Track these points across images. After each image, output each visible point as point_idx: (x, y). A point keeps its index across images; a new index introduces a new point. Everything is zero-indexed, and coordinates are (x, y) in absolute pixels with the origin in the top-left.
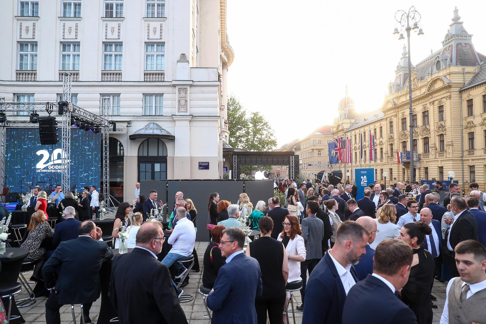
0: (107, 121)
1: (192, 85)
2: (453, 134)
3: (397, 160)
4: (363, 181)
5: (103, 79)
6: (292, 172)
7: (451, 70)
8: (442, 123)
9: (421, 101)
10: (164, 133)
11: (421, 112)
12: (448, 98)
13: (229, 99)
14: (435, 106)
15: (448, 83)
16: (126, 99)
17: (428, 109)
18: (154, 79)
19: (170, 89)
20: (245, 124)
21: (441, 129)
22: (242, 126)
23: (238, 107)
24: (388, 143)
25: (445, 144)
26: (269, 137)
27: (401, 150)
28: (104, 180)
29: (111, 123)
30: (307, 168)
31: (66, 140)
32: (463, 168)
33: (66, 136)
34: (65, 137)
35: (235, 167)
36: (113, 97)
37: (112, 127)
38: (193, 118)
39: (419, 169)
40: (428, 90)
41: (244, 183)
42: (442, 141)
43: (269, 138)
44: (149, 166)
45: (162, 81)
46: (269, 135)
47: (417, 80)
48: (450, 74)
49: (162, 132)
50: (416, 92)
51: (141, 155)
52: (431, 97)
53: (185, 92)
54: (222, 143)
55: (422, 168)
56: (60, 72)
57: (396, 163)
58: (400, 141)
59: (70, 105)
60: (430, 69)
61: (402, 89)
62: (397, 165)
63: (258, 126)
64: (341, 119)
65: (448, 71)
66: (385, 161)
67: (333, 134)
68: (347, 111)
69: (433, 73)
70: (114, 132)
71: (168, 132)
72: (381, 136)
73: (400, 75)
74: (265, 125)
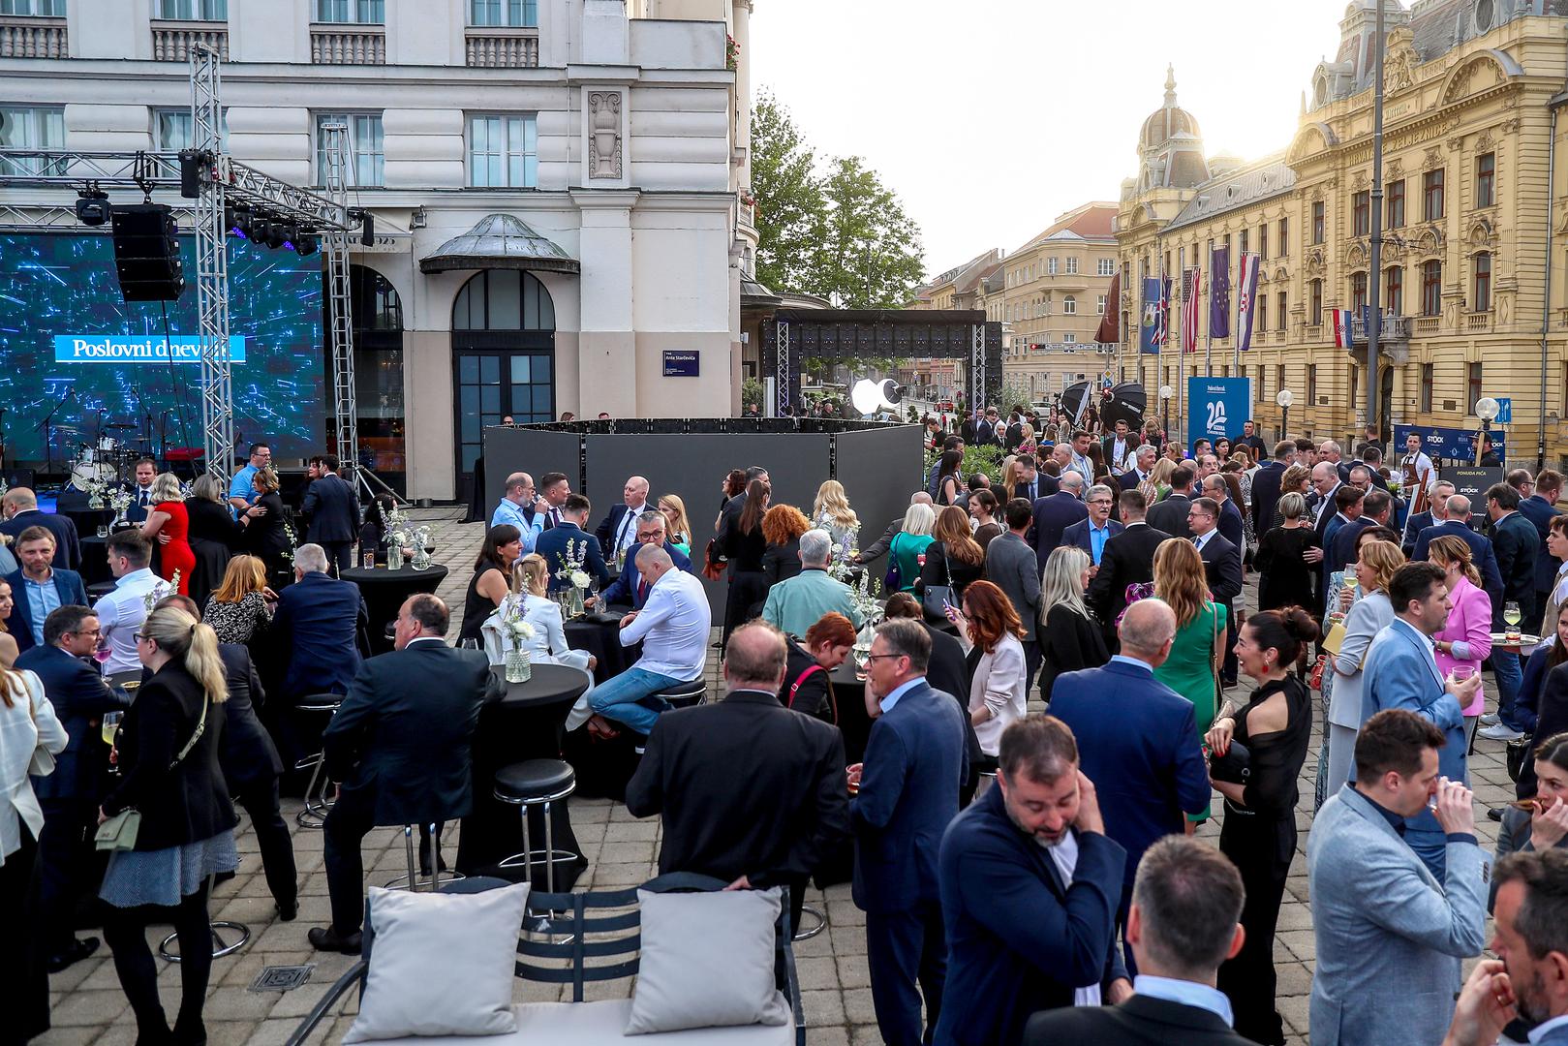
0: (343, 208)
1: (635, 81)
2: (1519, 254)
3: (1331, 337)
4: (1214, 419)
5: (317, 56)
6: (979, 381)
7: (1524, 30)
8: (1487, 213)
9: (1420, 136)
10: (543, 252)
11: (1421, 172)
12: (1510, 129)
13: (754, 111)
14: (1465, 155)
15: (1515, 77)
16: (402, 131)
17: (1445, 165)
18: (503, 59)
19: (561, 96)
20: (810, 201)
21: (1480, 234)
22: (799, 205)
23: (786, 136)
24: (1306, 275)
25: (1492, 286)
26: (897, 247)
27: (1347, 304)
28: (339, 413)
29: (355, 218)
30: (1024, 357)
31: (213, 286)
32: (1545, 369)
33: (212, 269)
34: (207, 273)
35: (783, 361)
36: (357, 119)
37: (361, 231)
38: (642, 199)
39: (1405, 368)
40: (1447, 98)
41: (832, 440)
42: (1482, 277)
43: (897, 251)
44: (491, 363)
45: (531, 68)
46: (895, 240)
47: (1412, 59)
48: (1520, 46)
49: (534, 247)
50: (1407, 103)
51: (462, 326)
52: (1454, 122)
53: (611, 106)
54: (739, 278)
55: (1415, 366)
56: (155, 25)
57: (1331, 345)
58: (1347, 270)
59: (220, 160)
60: (1458, 24)
61: (1361, 91)
62: (1332, 354)
63: (855, 206)
64: (1147, 184)
65: (1516, 35)
66: (1292, 335)
67: (1119, 238)
68: (1170, 159)
69: (1465, 38)
70: (367, 249)
71: (557, 249)
72: (1283, 251)
73: (1356, 39)
74: (882, 205)
